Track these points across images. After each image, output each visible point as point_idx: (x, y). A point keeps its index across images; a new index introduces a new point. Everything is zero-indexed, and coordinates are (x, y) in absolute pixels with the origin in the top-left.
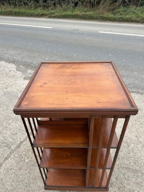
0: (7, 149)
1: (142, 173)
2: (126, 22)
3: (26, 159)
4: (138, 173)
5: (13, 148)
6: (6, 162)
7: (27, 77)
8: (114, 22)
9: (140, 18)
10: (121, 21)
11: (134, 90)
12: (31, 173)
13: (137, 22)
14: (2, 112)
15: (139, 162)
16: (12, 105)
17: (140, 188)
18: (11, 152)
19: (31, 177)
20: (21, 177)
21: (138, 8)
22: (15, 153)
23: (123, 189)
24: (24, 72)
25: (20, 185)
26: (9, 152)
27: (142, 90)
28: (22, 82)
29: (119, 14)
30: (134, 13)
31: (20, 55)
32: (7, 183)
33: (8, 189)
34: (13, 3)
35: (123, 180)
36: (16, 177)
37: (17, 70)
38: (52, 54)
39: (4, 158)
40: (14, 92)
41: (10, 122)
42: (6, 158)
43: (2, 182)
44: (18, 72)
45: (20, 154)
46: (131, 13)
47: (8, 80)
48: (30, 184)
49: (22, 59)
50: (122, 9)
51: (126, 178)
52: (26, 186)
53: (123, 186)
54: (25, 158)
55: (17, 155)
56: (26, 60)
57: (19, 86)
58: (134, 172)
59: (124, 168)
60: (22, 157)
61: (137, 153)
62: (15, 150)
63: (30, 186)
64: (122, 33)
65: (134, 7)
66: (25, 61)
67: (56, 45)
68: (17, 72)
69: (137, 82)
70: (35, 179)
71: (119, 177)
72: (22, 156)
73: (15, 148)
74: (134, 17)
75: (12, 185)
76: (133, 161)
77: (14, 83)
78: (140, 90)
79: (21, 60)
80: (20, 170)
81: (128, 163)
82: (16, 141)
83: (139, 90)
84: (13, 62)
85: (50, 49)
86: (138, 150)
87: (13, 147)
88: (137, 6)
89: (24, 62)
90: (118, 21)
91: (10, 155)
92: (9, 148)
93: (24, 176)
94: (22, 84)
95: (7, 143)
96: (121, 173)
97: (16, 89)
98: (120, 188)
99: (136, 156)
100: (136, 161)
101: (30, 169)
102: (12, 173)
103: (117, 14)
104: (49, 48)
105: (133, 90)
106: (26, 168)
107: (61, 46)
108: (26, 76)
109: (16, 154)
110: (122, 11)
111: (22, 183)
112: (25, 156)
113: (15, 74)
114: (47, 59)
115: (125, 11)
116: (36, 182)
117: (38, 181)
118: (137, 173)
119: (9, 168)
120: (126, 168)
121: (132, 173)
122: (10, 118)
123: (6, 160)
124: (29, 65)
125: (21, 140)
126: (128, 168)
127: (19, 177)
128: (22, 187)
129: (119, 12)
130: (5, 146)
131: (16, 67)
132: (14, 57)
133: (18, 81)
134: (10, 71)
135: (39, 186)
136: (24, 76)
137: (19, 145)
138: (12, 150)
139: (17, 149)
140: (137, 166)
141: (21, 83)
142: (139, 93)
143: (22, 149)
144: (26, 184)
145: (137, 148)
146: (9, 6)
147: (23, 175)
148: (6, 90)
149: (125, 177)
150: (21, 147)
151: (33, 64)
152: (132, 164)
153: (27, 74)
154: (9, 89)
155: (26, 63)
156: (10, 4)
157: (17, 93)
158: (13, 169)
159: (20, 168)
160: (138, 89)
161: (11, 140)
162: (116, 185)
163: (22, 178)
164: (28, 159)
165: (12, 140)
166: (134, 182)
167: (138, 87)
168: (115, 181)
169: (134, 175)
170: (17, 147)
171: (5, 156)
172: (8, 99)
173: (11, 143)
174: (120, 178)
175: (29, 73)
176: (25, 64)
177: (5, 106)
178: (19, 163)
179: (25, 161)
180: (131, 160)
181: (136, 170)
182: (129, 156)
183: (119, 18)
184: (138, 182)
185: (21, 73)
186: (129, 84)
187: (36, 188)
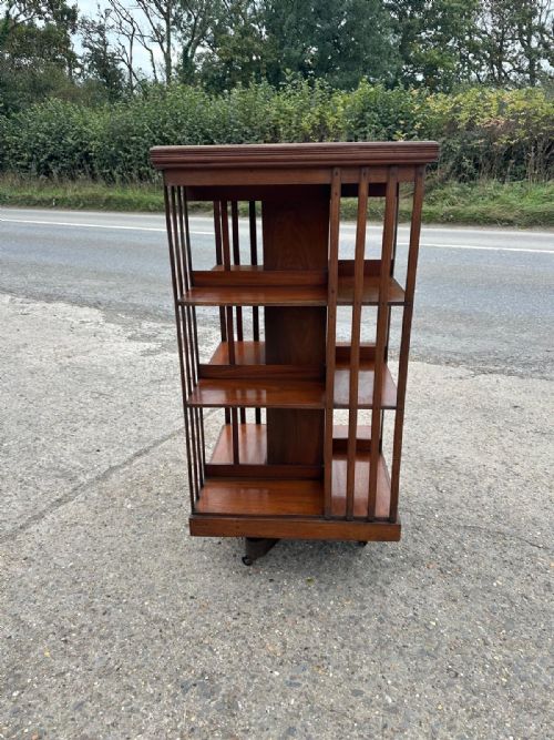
0: (63, 483)
1: (521, 539)
2: (471, 225)
3: (128, 504)
4: (507, 538)
5: (85, 481)
6: (60, 508)
7: (138, 335)
8: (431, 226)
9: (517, 212)
10: (452, 220)
11: (498, 368)
12: (141, 534)
13: (506, 226)
14: (53, 406)
15: (513, 516)
16: (86, 391)
17: (515, 572)
18: (75, 489)
19: (140, 541)
20: (109, 540)
21: (506, 186)
22: (89, 490)
23: (454, 572)
24: (131, 325)
25: (101, 558)
26: (70, 488)
27: (524, 367)
28: (122, 345)
29: (447, 201)
30: (494, 197)
31: (120, 290)
32: (59, 554)
33: (60, 566)
34: (104, 175)
35: (456, 552)
36: (90, 541)
37: (108, 321)
39: (53, 500)
40: (93, 366)
41: (76, 425)
42: (59, 500)
43: (42, 552)
44: (111, 325)
45: (108, 494)
46: (486, 199)
47: (76, 341)
48: (137, 556)
49: (123, 299)
50: (454, 187)
51: (467, 548)
52: (123, 561)
53: (455, 566)
54: (123, 502)
55: (95, 495)
56: (137, 301)
57: (113, 353)
58: (494, 537)
59: (459, 526)
60: (114, 499)
61: (506, 497)
62: (91, 483)
63: (135, 561)
64: (454, 244)
65: (494, 182)
68: (107, 324)
69: (506, 348)
71: (442, 546)
72: (114, 496)
73: (90, 480)
74: (495, 209)
75: (75, 559)
76: (490, 514)
77: (97, 348)
78: (517, 366)
79: (120, 301)
80: (103, 527)
81: (472, 516)
82: (96, 466)
83: (514, 367)
84: (96, 305)
86: (509, 490)
87: (84, 479)
88: (503, 183)
89: (131, 304)
90: (443, 223)
91: (71, 495)
92: (70, 480)
93: (118, 540)
95: (65, 470)
96: (450, 538)
97: (102, 360)
98: (445, 570)
99: (502, 503)
100: (501, 512)
101: (139, 524)
102: (79, 533)
103: (440, 203)
105: (492, 368)
106: (124, 522)
109: (93, 492)
110: (458, 194)
112: (123, 497)
113: (101, 329)
115: (463, 193)
116: (158, 552)
119: (66, 522)
120: (465, 527)
121: (489, 538)
123: (59, 505)
124: (147, 313)
125: (113, 464)
126: (475, 529)
127: (99, 541)
128: (111, 561)
129: (445, 197)
130: (57, 476)
131: (105, 316)
132: (100, 294)
133: (108, 344)
134: (83, 322)
136: (129, 334)
137: (103, 475)
138: (81, 484)
139: (98, 483)
140: (505, 525)
141: (120, 348)
142: (512, 375)
143: (115, 482)
144: (123, 555)
145: (506, 486)
146: (89, 182)
147: (112, 536)
148: (68, 360)
149: (463, 546)
150: (111, 478)
152: (488, 518)
153: (139, 330)
154: (77, 359)
155: (138, 309)
156: (94, 177)
157: (105, 368)
158: (82, 525)
159: (103, 522)
160: (510, 364)
161: (78, 463)
162: (431, 563)
163: (112, 543)
164: (133, 504)
165: (82, 463)
166: (494, 559)
167: (509, 360)
168: (428, 553)
169: (495, 543)
170: (97, 478)
171: (57, 497)
172: (73, 378)
173: (79, 470)
174: (445, 549)
175: (146, 327)
176: (134, 310)
177: (62, 394)
178: (102, 512)
179: (123, 506)
180: (485, 510)
181: (503, 534)
182: (478, 502)
183: (447, 214)
184: (506, 559)
185: (119, 327)
186: (479, 354)
187: (159, 564)
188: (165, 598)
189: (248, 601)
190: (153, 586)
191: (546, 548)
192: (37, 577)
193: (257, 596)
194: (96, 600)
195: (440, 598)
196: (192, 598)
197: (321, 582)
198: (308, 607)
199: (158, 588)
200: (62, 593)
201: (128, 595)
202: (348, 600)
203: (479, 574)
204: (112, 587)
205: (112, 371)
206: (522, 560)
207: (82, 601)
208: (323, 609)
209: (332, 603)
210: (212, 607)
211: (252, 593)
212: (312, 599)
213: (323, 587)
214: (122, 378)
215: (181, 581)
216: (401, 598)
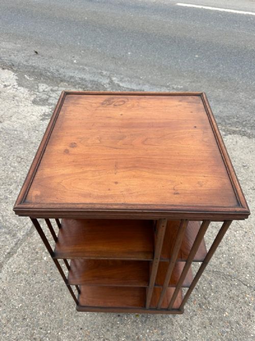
0: (10, 239)
1: (239, 280)
3: (45, 257)
4: (233, 280)
5: (21, 237)
6: (10, 260)
7: (38, 99)
11: (237, 129)
12: (53, 281)
15: (237, 262)
16: (14, 156)
17: (235, 305)
18: (16, 244)
19: (54, 286)
20: (37, 286)
22: (23, 245)
23: (206, 306)
24: (32, 89)
25: (35, 299)
26: (14, 243)
27: (251, 129)
28: (29, 109)
31: (24, 53)
32: (14, 297)
33: (15, 306)
35: (208, 292)
36: (28, 286)
37: (20, 85)
38: (85, 51)
39: (6, 253)
40: (15, 130)
41: (11, 188)
42: (9, 253)
43: (5, 296)
44: (22, 89)
45: (33, 248)
47: (3, 106)
48: (53, 298)
49: (27, 61)
51: (213, 288)
52: (46, 302)
53: (207, 302)
54: (42, 255)
55: (27, 249)
56: (35, 63)
57: (25, 117)
58: (227, 279)
59: (210, 271)
60: (37, 253)
61: (234, 246)
62: (23, 240)
63: (52, 302)
64: (221, 8)
66: (34, 65)
67: (92, 30)
68: (19, 88)
70: (61, 290)
71: (201, 287)
72: (37, 250)
73: (23, 235)
75: (22, 300)
76: (226, 261)
77: (15, 112)
78: (248, 129)
79: (25, 63)
80: (34, 276)
81: (217, 263)
82: (25, 224)
83: (246, 129)
84: (11, 67)
85: (81, 39)
86: (236, 240)
87: (20, 235)
89: (32, 67)
91: (15, 248)
92: (13, 236)
93: (42, 285)
94: (29, 114)
95: (10, 227)
96: (205, 280)
97: (19, 124)
98: (201, 305)
99: (232, 251)
100: (231, 259)
101: (52, 273)
102: (22, 280)
104: (79, 37)
105: (234, 129)
106: (44, 271)
107: (102, 34)
108: (37, 97)
109: (26, 246)
111: (39, 296)
112: (41, 251)
113: (16, 93)
114: (75, 61)
116: (62, 294)
117: (65, 293)
118: (231, 280)
119: (15, 271)
120: (213, 271)
121: (224, 280)
122: (12, 181)
123: (9, 257)
124: (41, 74)
126: (218, 273)
127: (33, 287)
128: (40, 302)
130: (5, 233)
131: (17, 78)
132: (13, 56)
133: (21, 109)
134: (5, 86)
135: (68, 302)
136: (32, 98)
137: (30, 231)
138: (19, 239)
139: (28, 238)
140: (232, 269)
141: (28, 112)
142: (244, 135)
143: (36, 238)
144: (45, 298)
145: (235, 236)
147: (39, 282)
148: (1, 125)
149: (211, 287)
150: (34, 234)
151: (49, 71)
152: (224, 265)
153: (38, 93)
154: (5, 125)
155: (36, 70)
157: (22, 132)
158: (23, 274)
159: (33, 272)
160: (244, 126)
161: (16, 221)
162: (195, 300)
163: (39, 288)
164: (47, 256)
166: (226, 296)
167: (244, 123)
168: (194, 293)
169: (227, 284)
170: (27, 234)
171: (8, 251)
172: (5, 143)
173: (17, 228)
174: (203, 289)
175: (41, 90)
176: (34, 72)
178: (32, 263)
179: (42, 259)
180: (223, 258)
181: (231, 276)
182: (220, 251)
184: (231, 296)
185: (26, 90)
186: (228, 118)
187: (63, 304)
188: (68, 329)
189: (108, 330)
190: (61, 321)
191: (250, 287)
192: (5, 315)
193: (112, 327)
194: (35, 331)
195: (198, 326)
196: (81, 329)
197: (143, 316)
198: (137, 334)
199: (65, 322)
200: (18, 327)
201: (50, 327)
202: (155, 329)
203: (218, 307)
204: (42, 322)
205: (26, 135)
206: (238, 296)
207: (28, 332)
208: (144, 335)
209: (148, 331)
210: (91, 335)
211: (110, 325)
212: (139, 328)
213: (144, 319)
214: (32, 143)
215: (75, 317)
216: (181, 327)
